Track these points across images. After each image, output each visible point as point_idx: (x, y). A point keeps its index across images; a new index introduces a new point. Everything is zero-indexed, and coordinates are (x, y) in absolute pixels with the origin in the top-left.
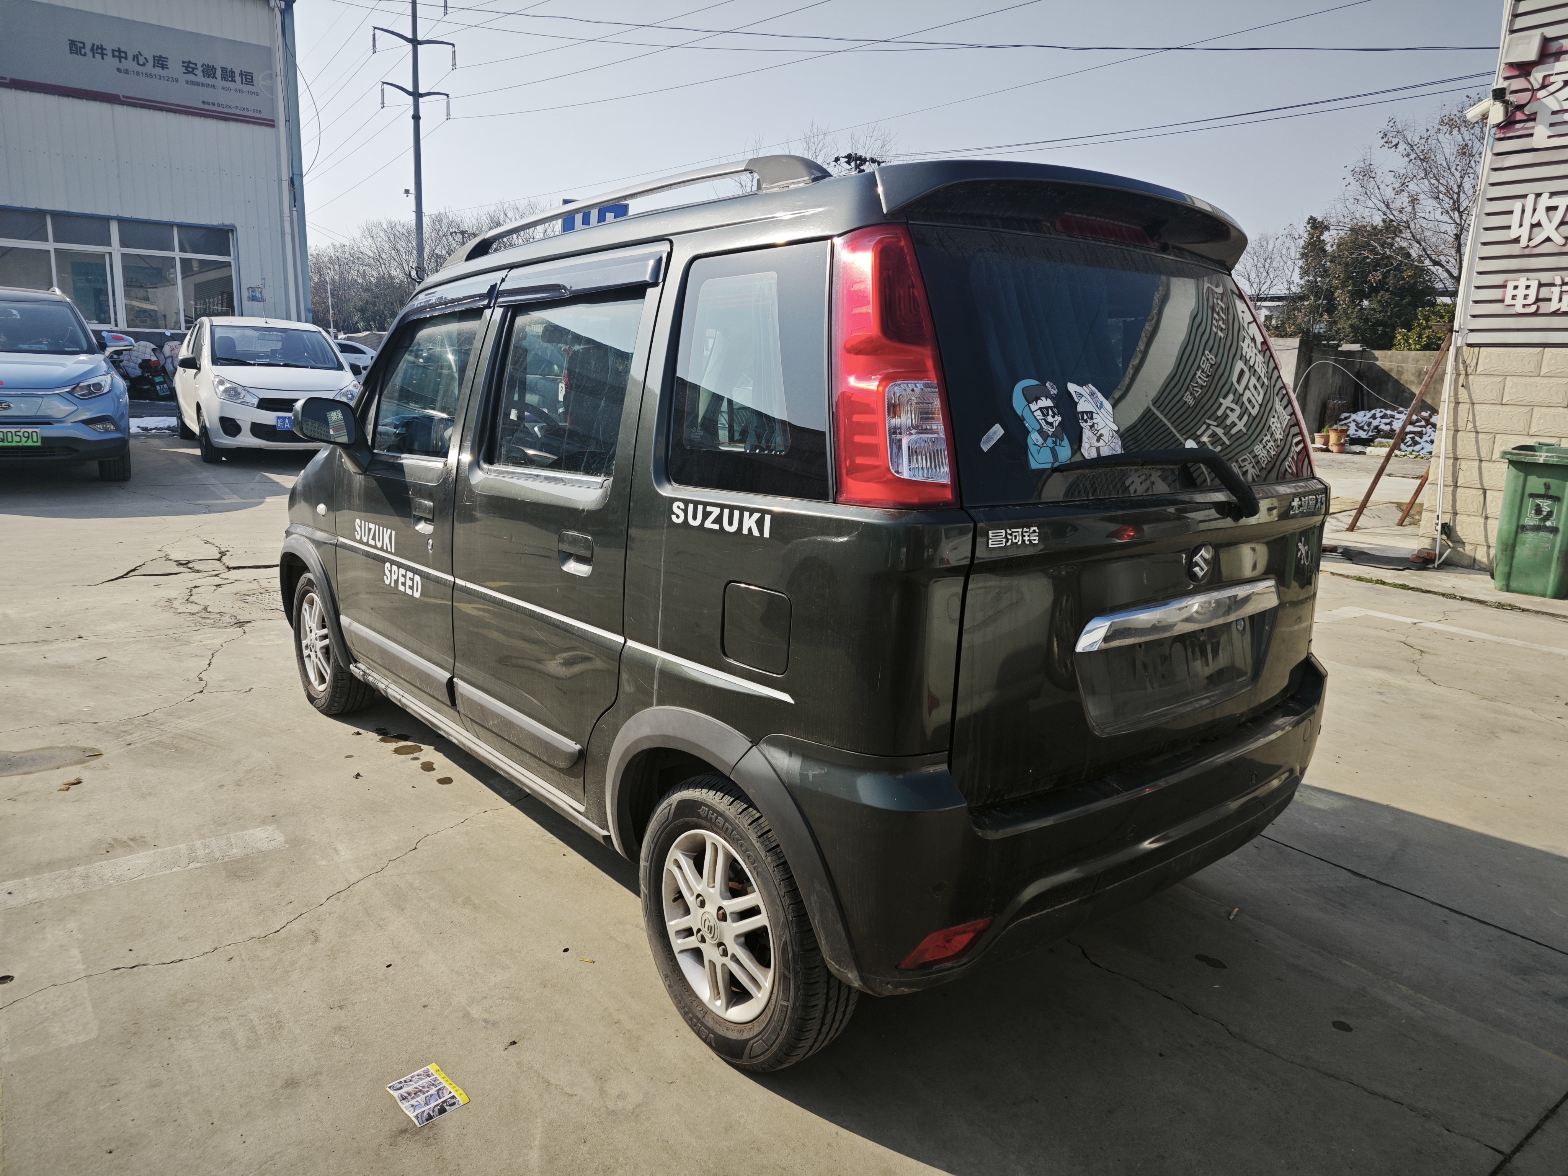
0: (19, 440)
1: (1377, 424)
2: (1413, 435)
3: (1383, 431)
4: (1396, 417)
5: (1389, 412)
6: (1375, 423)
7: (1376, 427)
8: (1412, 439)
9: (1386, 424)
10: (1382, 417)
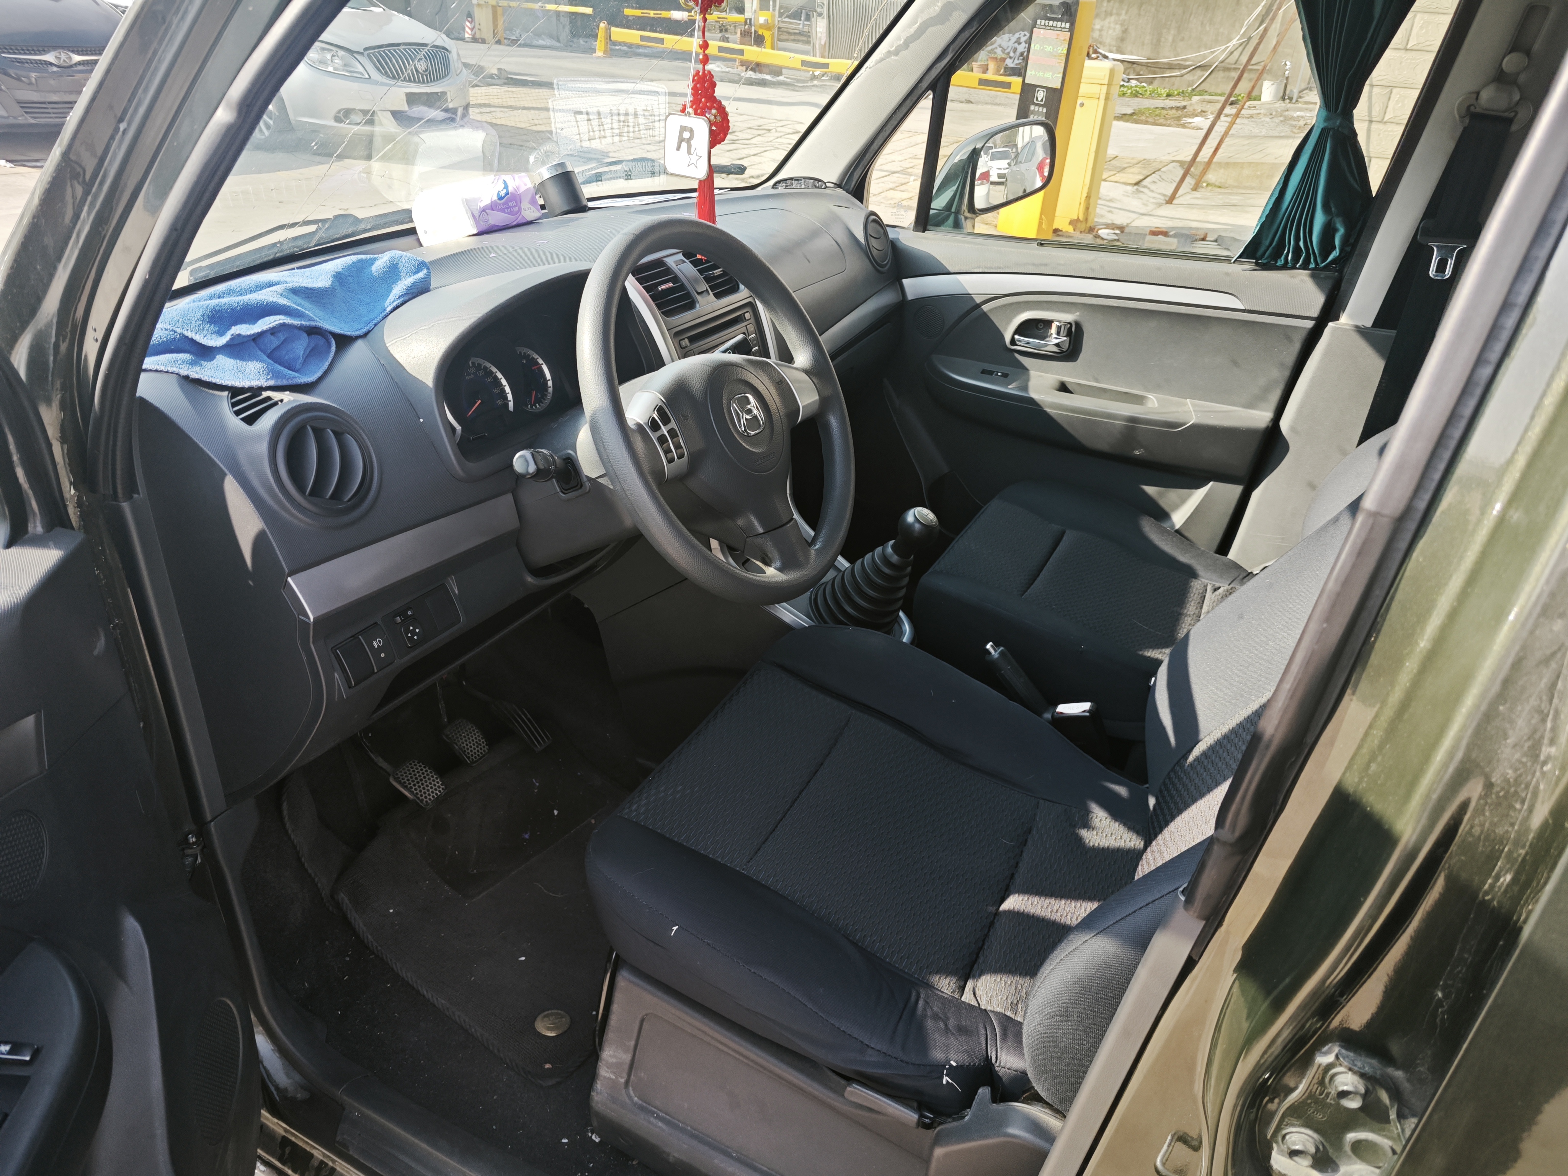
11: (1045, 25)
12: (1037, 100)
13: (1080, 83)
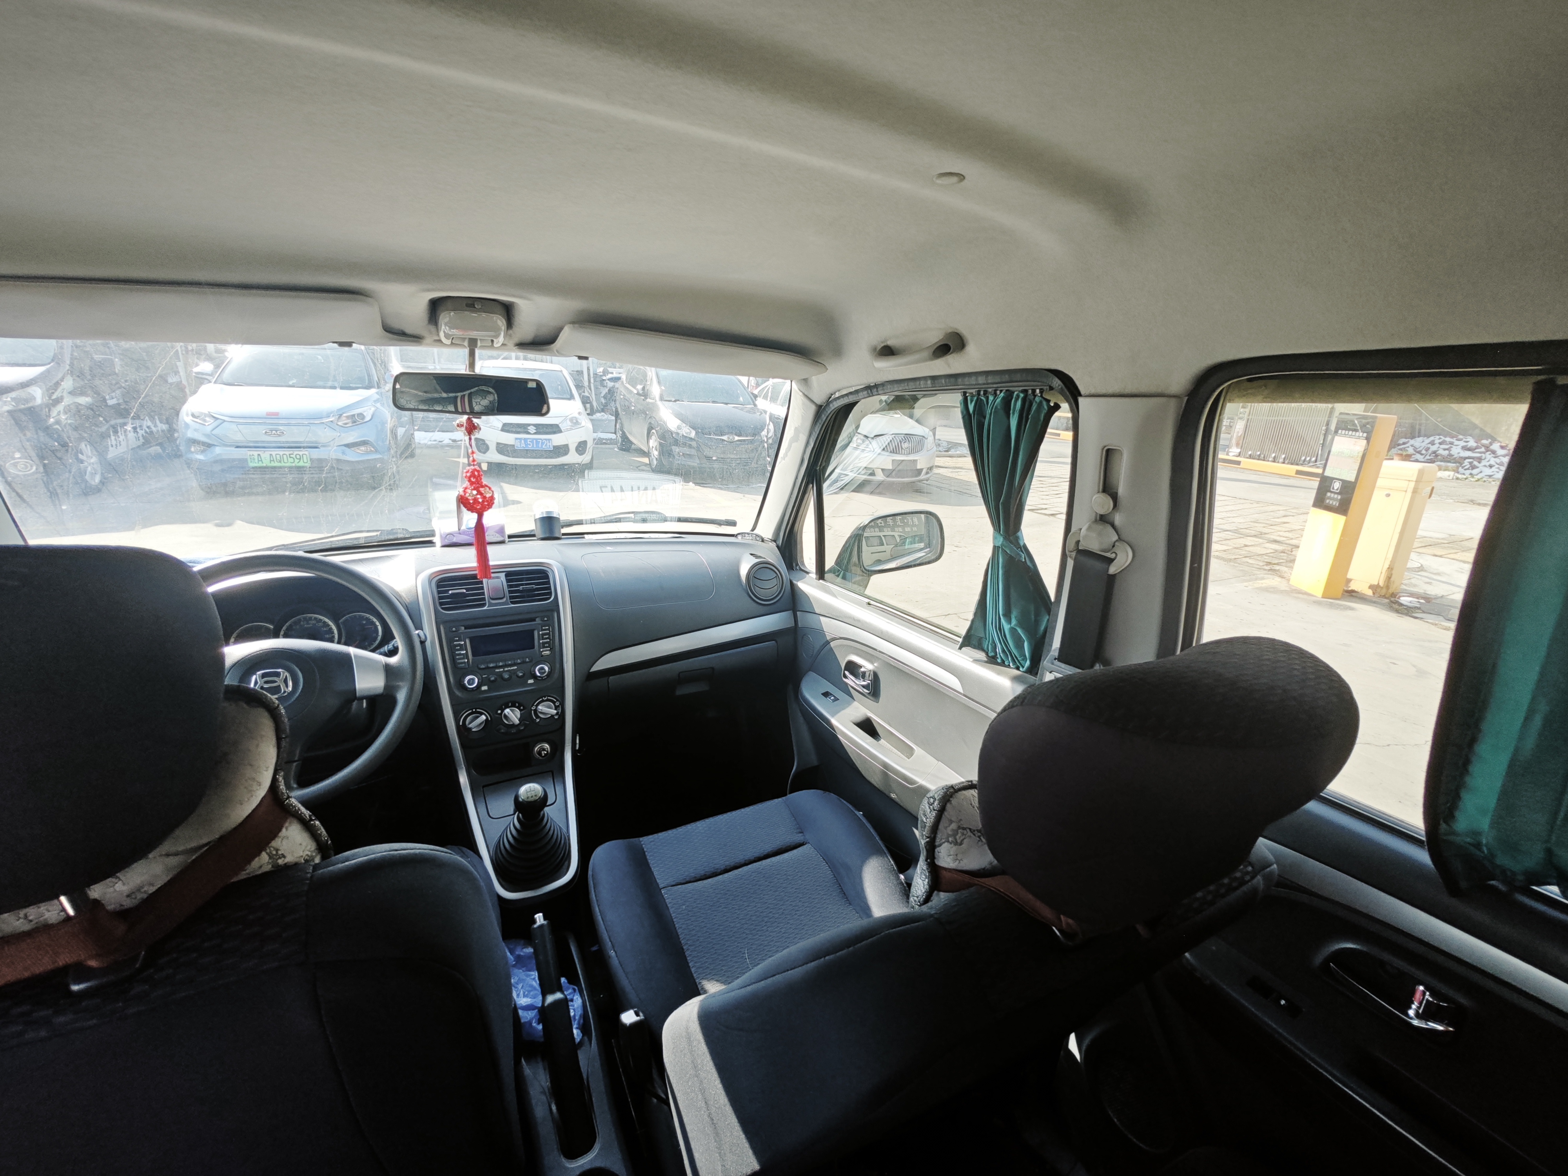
0: (292, 461)
1: (1436, 449)
2: (1471, 460)
3: (1441, 455)
4: (1455, 444)
5: (1448, 439)
6: (1433, 448)
7: (1434, 452)
8: (1471, 463)
9: (1445, 450)
10: (1440, 444)
11: (1345, 434)
12: (1333, 488)
13: (1377, 477)
